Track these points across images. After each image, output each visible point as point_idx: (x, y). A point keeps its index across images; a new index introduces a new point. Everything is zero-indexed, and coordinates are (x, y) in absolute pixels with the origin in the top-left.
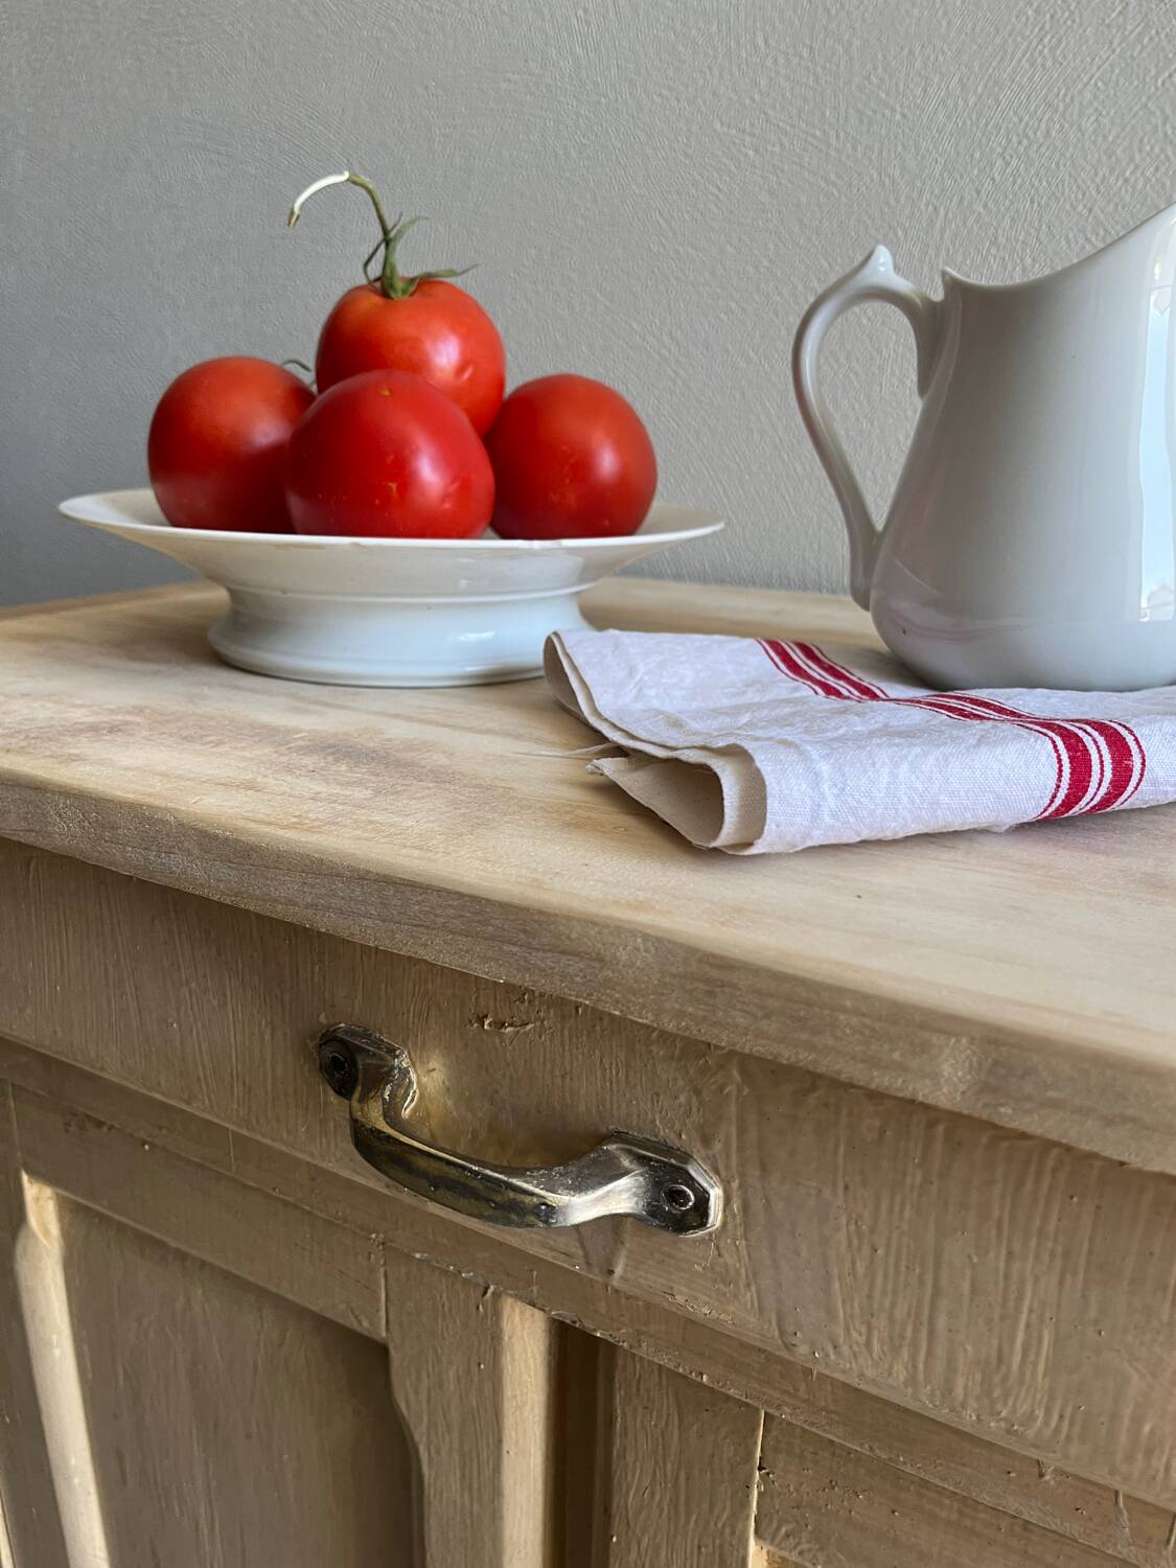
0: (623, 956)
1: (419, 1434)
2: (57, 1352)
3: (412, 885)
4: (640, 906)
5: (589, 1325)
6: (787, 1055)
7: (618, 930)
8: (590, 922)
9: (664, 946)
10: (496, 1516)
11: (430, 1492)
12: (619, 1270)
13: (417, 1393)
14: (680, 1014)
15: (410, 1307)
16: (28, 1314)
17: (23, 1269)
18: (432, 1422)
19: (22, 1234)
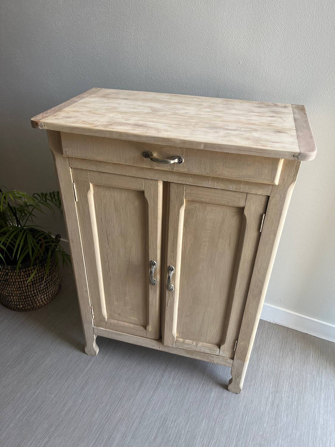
0: (177, 141)
1: (148, 199)
2: (93, 206)
3: (157, 137)
4: (177, 137)
5: (168, 181)
6: (190, 147)
7: (177, 139)
8: (174, 139)
9: (180, 140)
10: (157, 206)
11: (149, 206)
12: (174, 169)
13: (148, 195)
14: (182, 145)
15: (147, 185)
16: (89, 202)
17: (89, 196)
18: (150, 197)
19: (89, 191)
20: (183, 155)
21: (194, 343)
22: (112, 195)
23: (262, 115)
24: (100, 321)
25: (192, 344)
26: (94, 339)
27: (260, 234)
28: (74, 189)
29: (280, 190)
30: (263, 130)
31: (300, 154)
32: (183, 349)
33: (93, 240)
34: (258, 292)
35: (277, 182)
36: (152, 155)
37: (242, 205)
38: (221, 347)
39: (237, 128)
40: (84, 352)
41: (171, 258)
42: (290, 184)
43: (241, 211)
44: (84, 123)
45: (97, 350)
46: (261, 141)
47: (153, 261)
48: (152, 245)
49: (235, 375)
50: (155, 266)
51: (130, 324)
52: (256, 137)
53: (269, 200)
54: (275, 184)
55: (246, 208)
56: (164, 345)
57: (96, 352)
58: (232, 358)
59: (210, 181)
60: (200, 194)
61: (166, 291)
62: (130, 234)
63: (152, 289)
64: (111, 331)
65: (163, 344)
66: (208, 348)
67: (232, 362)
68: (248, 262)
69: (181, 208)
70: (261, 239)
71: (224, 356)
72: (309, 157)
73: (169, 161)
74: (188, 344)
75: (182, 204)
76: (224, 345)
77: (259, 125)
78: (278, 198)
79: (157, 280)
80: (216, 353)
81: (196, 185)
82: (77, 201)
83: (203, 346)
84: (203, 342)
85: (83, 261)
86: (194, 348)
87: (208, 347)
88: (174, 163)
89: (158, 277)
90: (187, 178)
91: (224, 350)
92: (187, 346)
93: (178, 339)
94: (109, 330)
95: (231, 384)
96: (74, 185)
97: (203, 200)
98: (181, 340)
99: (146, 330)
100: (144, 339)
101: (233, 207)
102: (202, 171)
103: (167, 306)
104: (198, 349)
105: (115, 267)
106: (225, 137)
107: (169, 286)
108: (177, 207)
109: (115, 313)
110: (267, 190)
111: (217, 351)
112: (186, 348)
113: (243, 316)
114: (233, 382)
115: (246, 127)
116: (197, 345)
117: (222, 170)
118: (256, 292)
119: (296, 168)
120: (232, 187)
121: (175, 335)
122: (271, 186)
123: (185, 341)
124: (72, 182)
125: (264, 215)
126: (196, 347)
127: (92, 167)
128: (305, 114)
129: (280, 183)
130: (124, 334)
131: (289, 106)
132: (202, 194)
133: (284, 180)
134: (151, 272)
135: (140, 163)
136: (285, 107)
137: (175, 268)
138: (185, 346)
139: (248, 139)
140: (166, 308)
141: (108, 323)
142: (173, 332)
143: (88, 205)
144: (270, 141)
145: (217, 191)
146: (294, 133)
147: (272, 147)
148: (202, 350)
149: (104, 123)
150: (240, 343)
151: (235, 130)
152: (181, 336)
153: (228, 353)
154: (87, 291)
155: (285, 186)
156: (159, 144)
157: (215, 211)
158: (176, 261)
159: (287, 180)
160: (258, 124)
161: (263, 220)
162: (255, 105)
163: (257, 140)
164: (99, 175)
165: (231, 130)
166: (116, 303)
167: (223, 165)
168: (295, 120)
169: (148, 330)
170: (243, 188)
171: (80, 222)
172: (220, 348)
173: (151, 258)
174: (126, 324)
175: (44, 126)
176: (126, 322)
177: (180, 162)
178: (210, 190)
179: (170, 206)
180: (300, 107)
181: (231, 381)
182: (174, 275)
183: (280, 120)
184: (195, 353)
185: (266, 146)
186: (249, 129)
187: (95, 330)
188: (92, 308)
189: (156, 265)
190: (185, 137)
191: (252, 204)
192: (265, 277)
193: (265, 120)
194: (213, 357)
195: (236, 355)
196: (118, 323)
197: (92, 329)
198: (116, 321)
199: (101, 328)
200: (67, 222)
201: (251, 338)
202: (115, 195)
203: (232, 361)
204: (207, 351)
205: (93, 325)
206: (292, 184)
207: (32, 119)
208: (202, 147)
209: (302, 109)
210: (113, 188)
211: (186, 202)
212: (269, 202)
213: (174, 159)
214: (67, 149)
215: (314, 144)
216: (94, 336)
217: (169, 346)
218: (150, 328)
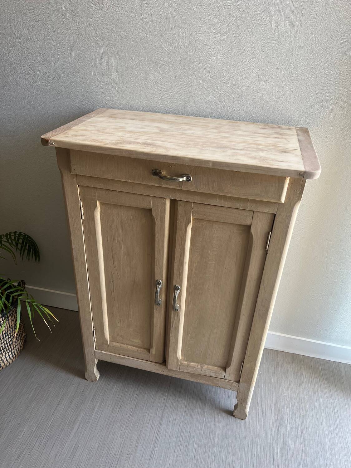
0: (186, 160)
1: (155, 217)
2: (99, 224)
3: (167, 156)
4: (186, 156)
5: (176, 199)
6: (199, 165)
7: (185, 158)
8: (183, 157)
9: (189, 158)
10: (164, 224)
11: (156, 224)
12: (183, 187)
13: (155, 213)
14: (191, 164)
15: (155, 203)
16: (95, 220)
17: (95, 214)
18: (157, 216)
19: (96, 209)
20: (192, 174)
21: (199, 366)
22: (119, 213)
23: (267, 136)
24: (102, 344)
25: (197, 367)
26: (95, 364)
27: (266, 253)
28: (81, 207)
29: (286, 208)
30: (269, 150)
31: (305, 172)
32: (187, 373)
33: (98, 259)
34: (264, 311)
35: (283, 200)
36: (161, 173)
37: (248, 222)
38: (227, 370)
39: (243, 148)
40: (84, 377)
41: (177, 277)
42: (296, 202)
43: (247, 229)
44: (94, 141)
45: (97, 376)
46: (267, 160)
47: (158, 280)
48: (158, 264)
49: (240, 400)
50: (160, 285)
51: (133, 347)
52: (262, 157)
53: (276, 217)
54: (281, 202)
55: (253, 226)
56: (169, 368)
57: (96, 378)
58: (238, 382)
59: (217, 200)
60: (207, 212)
61: (171, 312)
62: (136, 253)
63: (157, 310)
64: (114, 354)
65: (167, 368)
66: (213, 372)
67: (238, 386)
68: (254, 280)
69: (188, 226)
70: (267, 257)
71: (229, 379)
72: (314, 176)
73: (178, 178)
74: (193, 367)
75: (189, 222)
76: (230, 368)
77: (264, 146)
78: (285, 216)
79: (162, 300)
80: (221, 376)
81: (204, 203)
82: (83, 219)
83: (208, 369)
84: (208, 364)
85: (87, 281)
86: (199, 372)
87: (214, 370)
88: (182, 181)
89: (163, 296)
90: (195, 196)
91: (229, 374)
92: (192, 370)
93: (183, 362)
94: (111, 354)
95: (237, 409)
96: (81, 203)
97: (211, 218)
98: (185, 363)
99: (150, 353)
100: (148, 363)
101: (240, 225)
102: (210, 189)
103: (172, 327)
104: (203, 373)
105: (120, 287)
106: (233, 156)
107: (174, 305)
108: (184, 225)
109: (118, 335)
110: (273, 208)
111: (222, 374)
112: (191, 371)
113: (249, 337)
114: (238, 407)
115: (252, 147)
116: (202, 367)
117: (229, 188)
118: (263, 311)
119: (301, 187)
120: (239, 205)
121: (179, 358)
122: (278, 204)
123: (189, 364)
124: (79, 200)
125: (271, 233)
126: (201, 371)
127: (101, 184)
128: (309, 136)
129: (285, 201)
130: (127, 357)
131: (292, 129)
132: (210, 213)
133: (290, 198)
134: (157, 292)
135: (149, 181)
136: (289, 129)
137: (181, 288)
138: (190, 370)
139: (255, 158)
140: (171, 329)
141: (110, 346)
142: (178, 355)
143: (95, 223)
144: (276, 161)
145: (224, 209)
146: (299, 153)
147: (278, 166)
148: (207, 374)
149: (113, 141)
150: (246, 365)
151: (242, 150)
152: (185, 359)
153: (234, 376)
154: (90, 312)
155: (290, 204)
156: (168, 162)
157: (222, 229)
158: (182, 280)
159: (293, 198)
160: (264, 144)
161: (269, 238)
162: (260, 127)
163: (264, 159)
164: (107, 193)
165: (238, 149)
166: (119, 325)
167: (231, 183)
168: (300, 141)
169: (152, 353)
170: (249, 206)
171: (86, 241)
172: (225, 371)
173: (157, 277)
174: (129, 347)
175: (54, 143)
176: (129, 345)
177: (188, 180)
178: (217, 208)
179: (178, 224)
180: (304, 129)
181: (236, 406)
182: (180, 295)
183: (285, 141)
184: (199, 377)
185: (272, 165)
186: (255, 149)
187: (97, 354)
188: (94, 330)
189: (162, 285)
190: (194, 156)
191: (258, 222)
192: (272, 296)
193: (271, 141)
194: (218, 381)
195: (242, 378)
196: (120, 346)
197: (93, 353)
198: (118, 344)
199: (103, 352)
200: (72, 240)
201: (258, 360)
202: (122, 213)
203: (237, 384)
204: (212, 374)
205: (95, 349)
206: (298, 202)
207: (42, 137)
208: (210, 166)
209: (305, 131)
210: (121, 206)
211: (194, 220)
212: (275, 220)
213: (182, 177)
214: (76, 167)
215: (319, 164)
216: (95, 360)
217: (173, 370)
218: (153, 351)
